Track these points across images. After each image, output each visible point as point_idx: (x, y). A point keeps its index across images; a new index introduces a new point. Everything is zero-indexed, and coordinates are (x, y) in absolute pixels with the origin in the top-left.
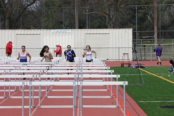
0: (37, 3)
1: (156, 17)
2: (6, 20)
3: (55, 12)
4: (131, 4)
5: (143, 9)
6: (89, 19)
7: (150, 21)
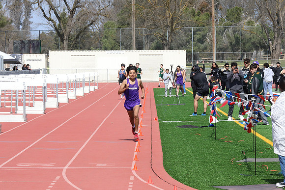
2: (65, 41)
4: (190, 26)
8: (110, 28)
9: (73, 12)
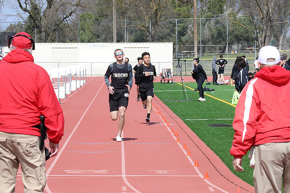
0: (73, 16)
1: (196, 31)
3: (91, 25)
4: (170, 18)
5: (182, 23)
6: (128, 32)
7: (190, 35)
8: (87, 20)
9: (51, 3)
